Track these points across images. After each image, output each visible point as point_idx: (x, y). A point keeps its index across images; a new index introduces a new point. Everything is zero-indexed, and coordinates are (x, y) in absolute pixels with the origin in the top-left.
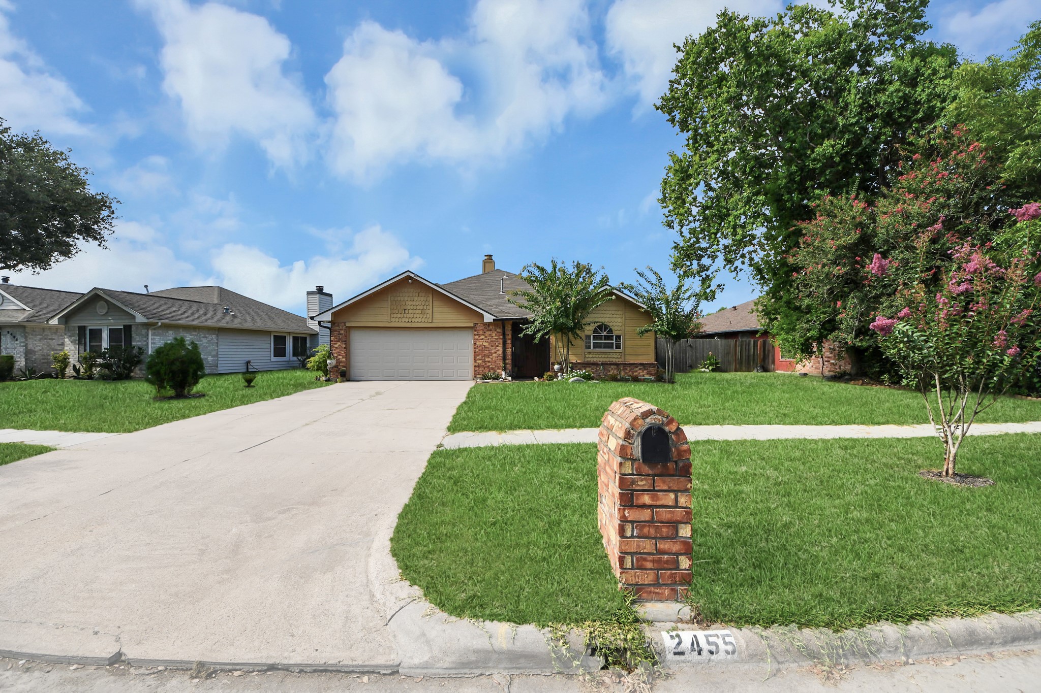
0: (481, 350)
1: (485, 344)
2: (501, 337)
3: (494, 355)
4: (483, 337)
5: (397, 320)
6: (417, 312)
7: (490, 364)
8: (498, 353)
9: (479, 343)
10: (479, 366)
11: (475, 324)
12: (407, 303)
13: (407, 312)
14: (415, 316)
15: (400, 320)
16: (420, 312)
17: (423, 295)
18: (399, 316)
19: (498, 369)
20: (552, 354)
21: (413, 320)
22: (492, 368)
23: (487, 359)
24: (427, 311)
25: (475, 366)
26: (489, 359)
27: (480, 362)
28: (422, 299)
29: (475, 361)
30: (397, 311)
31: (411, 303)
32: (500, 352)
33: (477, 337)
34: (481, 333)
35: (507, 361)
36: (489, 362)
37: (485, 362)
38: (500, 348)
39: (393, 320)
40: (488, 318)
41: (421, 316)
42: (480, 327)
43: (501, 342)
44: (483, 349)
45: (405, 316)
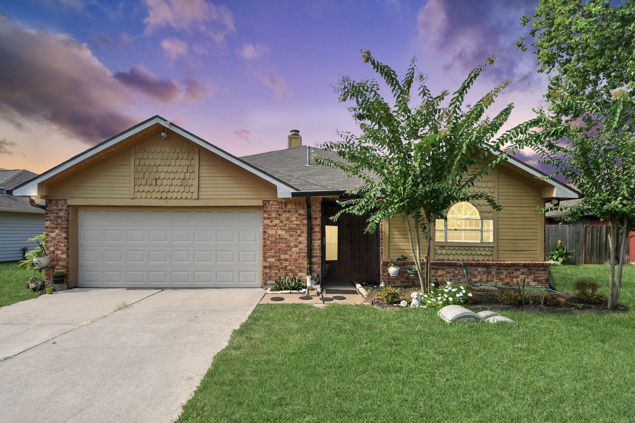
0: (275, 242)
1: (279, 232)
2: (306, 222)
3: (294, 249)
4: (277, 222)
5: (144, 195)
6: (175, 182)
7: (287, 263)
8: (301, 246)
9: (271, 232)
10: (270, 267)
11: (265, 202)
12: (160, 169)
13: (159, 182)
14: (172, 189)
15: (149, 195)
16: (179, 182)
17: (185, 156)
18: (147, 188)
19: (301, 271)
20: (384, 248)
21: (169, 195)
22: (291, 271)
23: (283, 257)
24: (190, 182)
25: (265, 267)
26: (287, 257)
27: (272, 260)
28: (183, 162)
29: (265, 259)
30: (144, 182)
31: (165, 169)
32: (304, 246)
33: (267, 222)
34: (274, 215)
35: (314, 260)
36: (286, 260)
37: (279, 260)
38: (303, 239)
39: (138, 195)
40: (284, 192)
41: (182, 189)
42: (273, 207)
43: (305, 229)
44: (278, 240)
45: (157, 189)
